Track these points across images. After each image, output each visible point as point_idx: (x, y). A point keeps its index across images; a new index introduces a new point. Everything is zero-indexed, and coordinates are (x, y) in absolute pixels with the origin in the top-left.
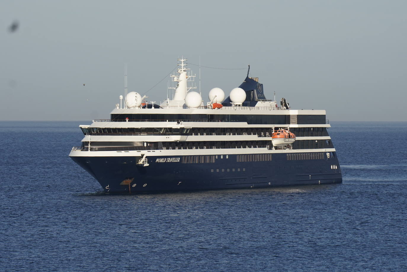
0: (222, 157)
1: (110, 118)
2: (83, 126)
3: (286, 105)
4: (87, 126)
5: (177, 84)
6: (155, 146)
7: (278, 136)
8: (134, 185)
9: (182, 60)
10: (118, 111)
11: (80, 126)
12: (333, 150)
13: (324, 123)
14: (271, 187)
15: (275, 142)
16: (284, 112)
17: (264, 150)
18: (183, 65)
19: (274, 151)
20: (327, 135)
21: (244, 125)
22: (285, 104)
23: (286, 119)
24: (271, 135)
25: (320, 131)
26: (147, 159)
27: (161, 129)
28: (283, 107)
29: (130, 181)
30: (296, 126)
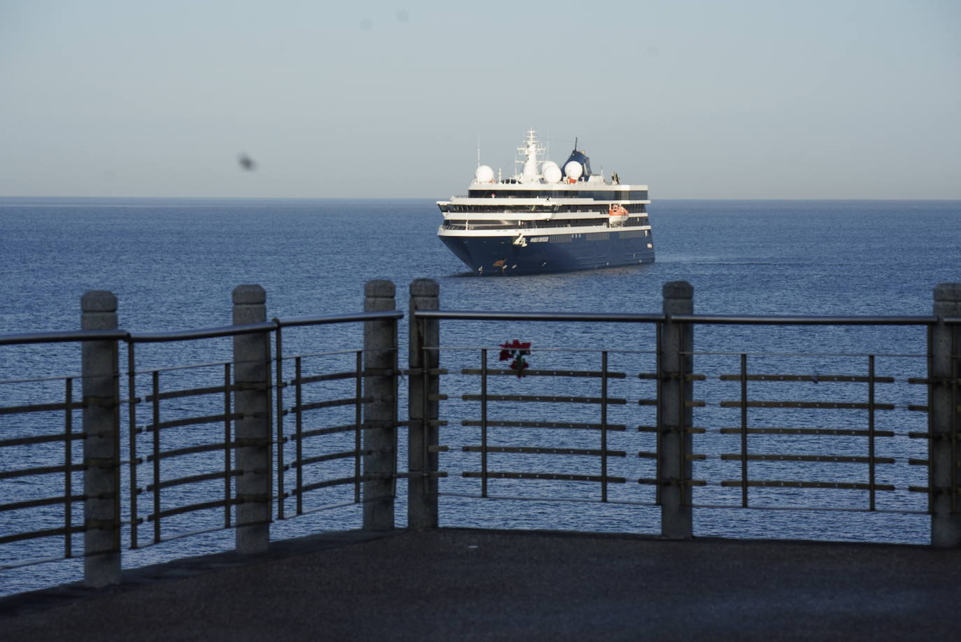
0: (573, 236)
1: (467, 194)
2: (442, 203)
3: (617, 181)
4: (445, 203)
5: (526, 158)
6: (529, 224)
7: (615, 213)
8: (505, 266)
9: (532, 132)
10: (476, 186)
11: (438, 203)
12: (649, 227)
13: (646, 199)
14: (610, 267)
15: (613, 219)
16: (615, 187)
17: (603, 228)
18: (532, 137)
19: (611, 229)
20: (645, 212)
21: (590, 201)
22: (616, 178)
23: (617, 195)
24: (608, 212)
25: (640, 208)
26: (524, 239)
27: (532, 206)
28: (615, 182)
29: (502, 262)
30: (628, 202)
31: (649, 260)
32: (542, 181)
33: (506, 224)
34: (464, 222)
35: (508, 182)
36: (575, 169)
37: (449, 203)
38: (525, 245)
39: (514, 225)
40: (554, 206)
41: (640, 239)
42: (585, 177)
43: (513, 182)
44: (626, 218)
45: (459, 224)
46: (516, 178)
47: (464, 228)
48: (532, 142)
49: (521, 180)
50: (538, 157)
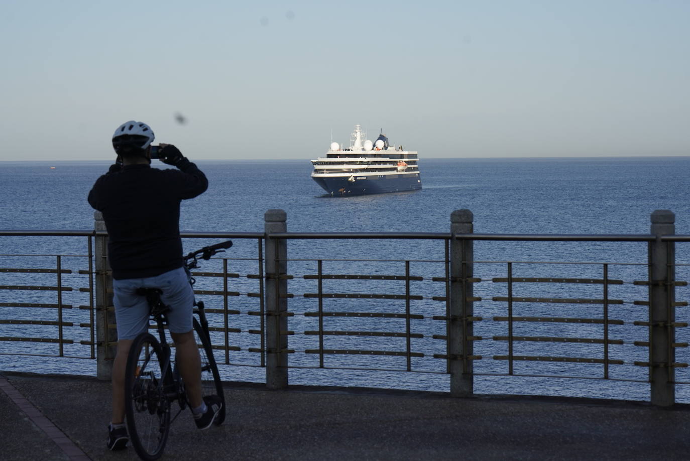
0: (379, 177)
1: (326, 156)
2: (313, 161)
4: (315, 161)
5: (355, 138)
6: (356, 170)
7: (401, 165)
8: (345, 192)
9: (358, 126)
10: (330, 153)
12: (418, 172)
13: (416, 158)
14: (399, 192)
15: (399, 168)
16: (401, 152)
17: (394, 173)
18: (358, 128)
19: (398, 173)
20: (416, 164)
21: (388, 159)
22: (401, 148)
23: (402, 156)
24: (397, 164)
25: (414, 163)
26: (354, 178)
27: (358, 162)
28: (400, 150)
29: (343, 189)
30: (407, 160)
31: (419, 188)
32: (363, 149)
33: (345, 170)
34: (323, 170)
35: (346, 150)
36: (380, 144)
37: (317, 161)
38: (354, 181)
39: (349, 171)
40: (368, 162)
41: (414, 178)
42: (386, 148)
43: (349, 150)
44: (406, 168)
45: (322, 171)
46: (350, 148)
47: (324, 173)
48: (358, 130)
49: (353, 149)
50: (361, 138)
